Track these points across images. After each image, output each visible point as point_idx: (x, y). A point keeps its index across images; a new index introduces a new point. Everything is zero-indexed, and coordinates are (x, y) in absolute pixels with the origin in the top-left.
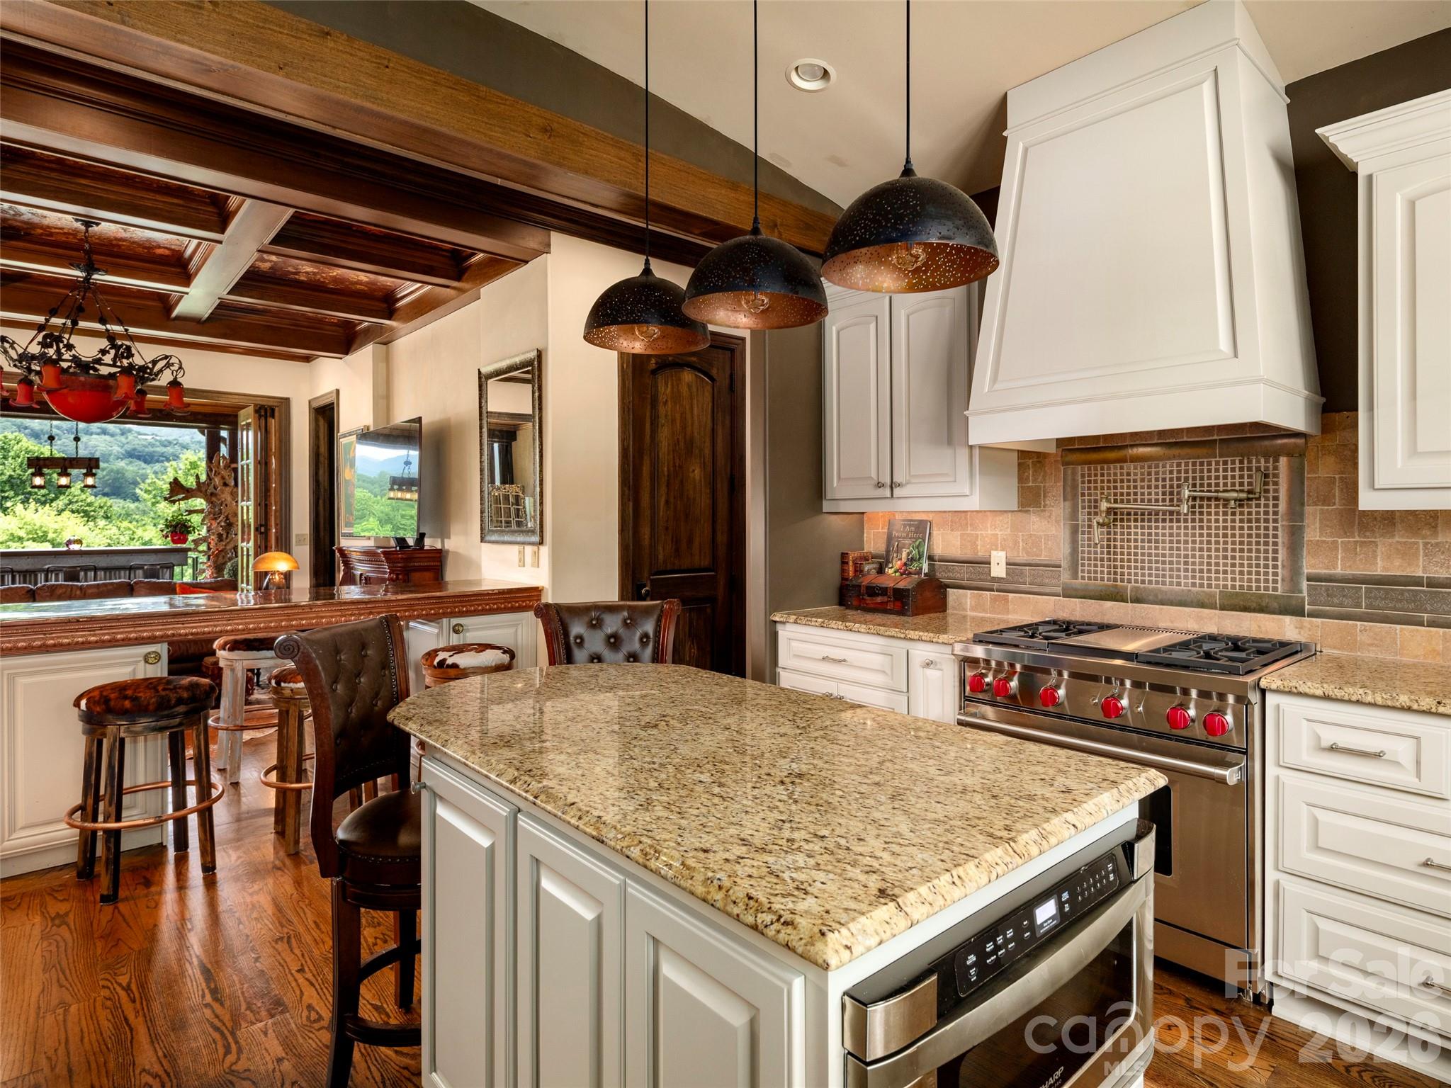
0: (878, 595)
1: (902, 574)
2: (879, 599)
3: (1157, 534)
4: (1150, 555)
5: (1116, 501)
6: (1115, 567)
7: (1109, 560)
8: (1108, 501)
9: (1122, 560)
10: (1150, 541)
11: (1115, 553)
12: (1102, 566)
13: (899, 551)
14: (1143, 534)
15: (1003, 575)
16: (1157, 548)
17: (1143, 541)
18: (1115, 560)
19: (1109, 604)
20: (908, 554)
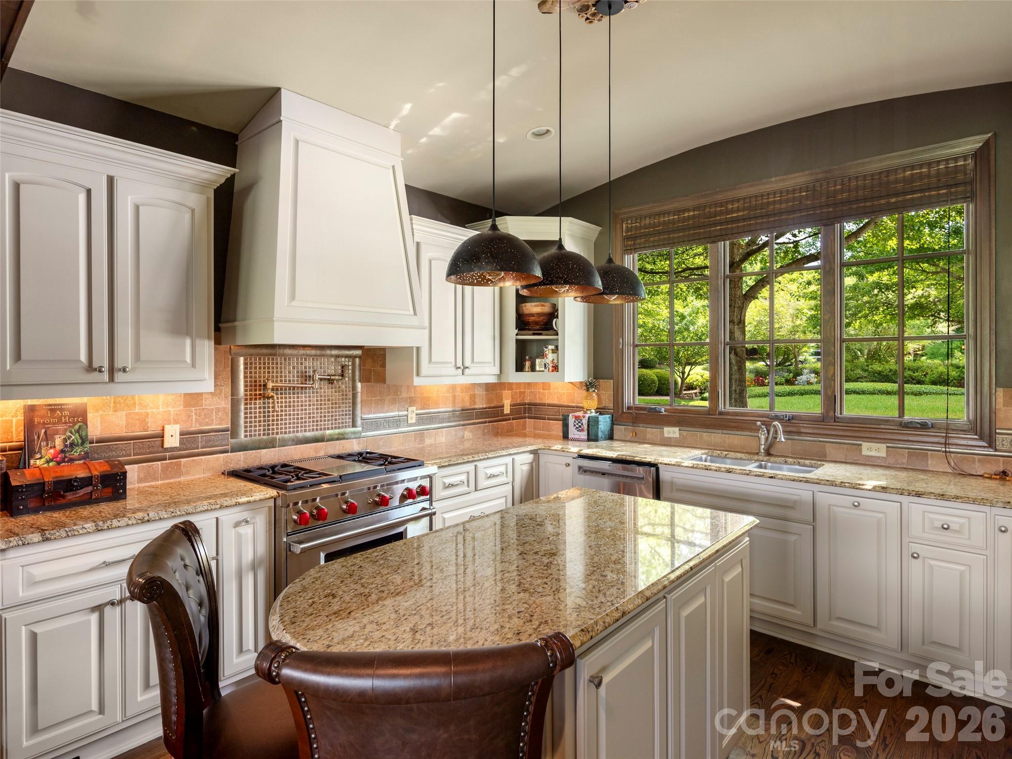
0: (78, 488)
1: (59, 463)
2: (82, 492)
3: (294, 402)
4: (290, 415)
5: (277, 382)
6: (269, 425)
7: (264, 421)
8: (273, 382)
9: (273, 420)
10: (290, 406)
11: (269, 416)
12: (260, 426)
13: (48, 438)
14: (286, 402)
15: (177, 444)
16: (294, 410)
17: (286, 407)
18: (269, 421)
19: (264, 451)
20: (65, 440)
